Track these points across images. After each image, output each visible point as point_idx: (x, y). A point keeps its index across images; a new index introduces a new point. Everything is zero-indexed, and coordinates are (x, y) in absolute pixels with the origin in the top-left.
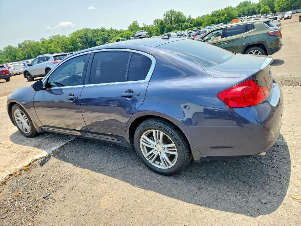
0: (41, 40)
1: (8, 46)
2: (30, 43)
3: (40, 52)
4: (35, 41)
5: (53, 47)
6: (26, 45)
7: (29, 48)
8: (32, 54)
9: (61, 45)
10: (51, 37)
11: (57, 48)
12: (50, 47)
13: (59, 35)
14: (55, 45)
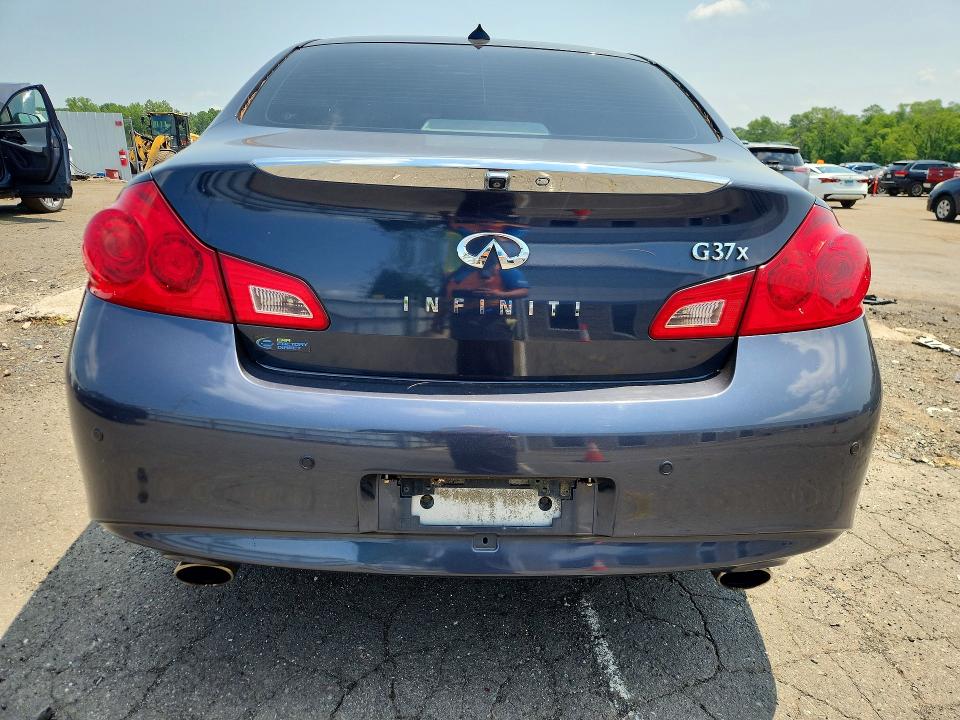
0: (866, 111)
1: (759, 119)
2: (826, 116)
3: (843, 148)
4: (845, 114)
5: (890, 140)
6: (811, 122)
7: (816, 133)
8: (814, 152)
9: (925, 137)
10: (907, 105)
11: (905, 146)
12: (883, 137)
13: (939, 102)
14: (901, 133)
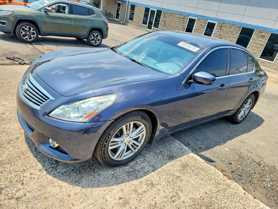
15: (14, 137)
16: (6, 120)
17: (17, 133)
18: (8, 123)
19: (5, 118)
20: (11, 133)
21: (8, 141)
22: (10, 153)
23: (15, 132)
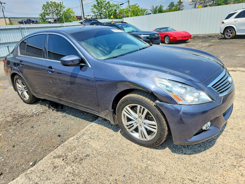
15: (234, 131)
16: (233, 154)
17: (229, 133)
18: (233, 149)
19: (233, 157)
20: (235, 135)
21: (240, 130)
22: (242, 121)
23: (231, 135)
